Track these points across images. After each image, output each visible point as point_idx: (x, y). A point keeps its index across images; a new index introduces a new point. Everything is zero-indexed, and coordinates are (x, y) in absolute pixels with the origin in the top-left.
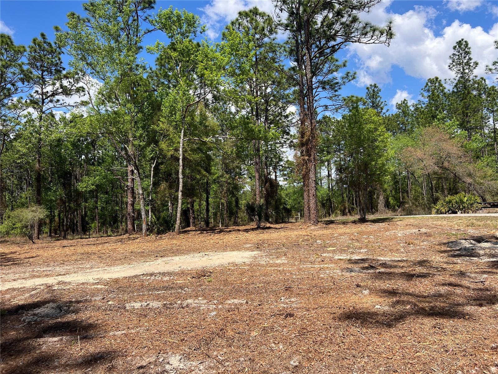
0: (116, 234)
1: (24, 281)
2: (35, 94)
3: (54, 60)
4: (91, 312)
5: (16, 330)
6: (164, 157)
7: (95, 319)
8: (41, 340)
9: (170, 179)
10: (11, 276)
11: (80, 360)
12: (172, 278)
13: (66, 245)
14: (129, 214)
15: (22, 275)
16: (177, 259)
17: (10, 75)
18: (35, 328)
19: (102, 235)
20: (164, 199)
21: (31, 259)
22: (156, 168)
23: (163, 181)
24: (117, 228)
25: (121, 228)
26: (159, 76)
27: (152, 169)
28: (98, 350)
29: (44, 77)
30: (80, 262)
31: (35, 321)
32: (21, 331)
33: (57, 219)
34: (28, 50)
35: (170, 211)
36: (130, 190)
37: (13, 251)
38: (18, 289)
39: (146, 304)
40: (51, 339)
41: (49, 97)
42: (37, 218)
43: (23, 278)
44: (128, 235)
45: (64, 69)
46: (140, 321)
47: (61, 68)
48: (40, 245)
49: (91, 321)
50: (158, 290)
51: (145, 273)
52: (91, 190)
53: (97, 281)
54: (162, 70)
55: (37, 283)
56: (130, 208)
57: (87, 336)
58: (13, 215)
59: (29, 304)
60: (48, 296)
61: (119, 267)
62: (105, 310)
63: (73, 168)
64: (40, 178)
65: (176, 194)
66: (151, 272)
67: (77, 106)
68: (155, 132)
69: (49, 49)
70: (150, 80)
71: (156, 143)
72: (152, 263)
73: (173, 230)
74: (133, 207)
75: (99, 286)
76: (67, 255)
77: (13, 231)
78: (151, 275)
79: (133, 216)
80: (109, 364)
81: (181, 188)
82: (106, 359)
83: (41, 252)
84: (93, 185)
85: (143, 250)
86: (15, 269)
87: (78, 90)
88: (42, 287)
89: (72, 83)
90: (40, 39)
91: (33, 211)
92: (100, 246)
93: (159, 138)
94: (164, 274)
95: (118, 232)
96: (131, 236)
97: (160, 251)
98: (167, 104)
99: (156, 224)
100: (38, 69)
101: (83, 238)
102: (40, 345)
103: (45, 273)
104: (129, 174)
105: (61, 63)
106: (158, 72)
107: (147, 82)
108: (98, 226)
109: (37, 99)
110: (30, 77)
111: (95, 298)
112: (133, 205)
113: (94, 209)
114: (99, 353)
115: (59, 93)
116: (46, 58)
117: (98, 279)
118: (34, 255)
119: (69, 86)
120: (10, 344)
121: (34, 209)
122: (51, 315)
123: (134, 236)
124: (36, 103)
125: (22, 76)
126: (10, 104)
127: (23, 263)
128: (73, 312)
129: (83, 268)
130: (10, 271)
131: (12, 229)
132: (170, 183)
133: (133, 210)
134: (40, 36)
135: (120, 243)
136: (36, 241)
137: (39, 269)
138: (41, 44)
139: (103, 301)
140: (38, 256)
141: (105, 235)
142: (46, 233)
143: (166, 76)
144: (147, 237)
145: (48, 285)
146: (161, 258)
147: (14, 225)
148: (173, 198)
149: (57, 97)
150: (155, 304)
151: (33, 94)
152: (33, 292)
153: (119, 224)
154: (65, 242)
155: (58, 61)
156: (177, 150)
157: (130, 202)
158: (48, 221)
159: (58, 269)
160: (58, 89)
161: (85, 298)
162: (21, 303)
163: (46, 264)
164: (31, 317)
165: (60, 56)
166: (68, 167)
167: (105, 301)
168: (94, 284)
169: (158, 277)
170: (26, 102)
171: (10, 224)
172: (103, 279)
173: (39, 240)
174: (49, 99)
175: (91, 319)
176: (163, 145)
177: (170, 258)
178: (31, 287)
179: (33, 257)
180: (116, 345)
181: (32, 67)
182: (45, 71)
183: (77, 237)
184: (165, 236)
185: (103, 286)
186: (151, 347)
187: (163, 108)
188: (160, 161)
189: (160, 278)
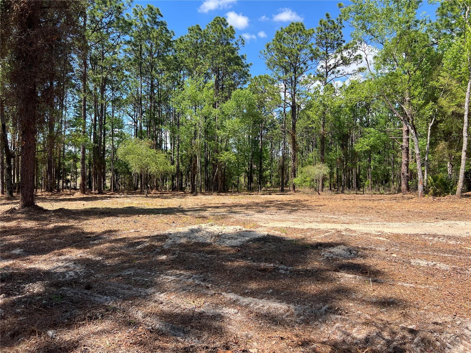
0: (388, 193)
1: (317, 224)
2: (321, 69)
3: (336, 35)
4: (377, 260)
5: (319, 261)
6: (444, 114)
7: (382, 267)
8: (339, 274)
9: (451, 138)
10: (308, 219)
11: (374, 300)
12: (459, 243)
13: (345, 198)
14: (403, 174)
15: (316, 219)
16: (462, 224)
17: (303, 56)
18: (332, 263)
19: (375, 192)
20: (443, 160)
21: (320, 207)
22: (434, 127)
23: (441, 141)
24: (389, 187)
25: (393, 187)
26: (440, 27)
27: (429, 128)
28: (389, 296)
29: (328, 52)
30: (360, 214)
31: (332, 257)
32: (323, 263)
33: (335, 175)
34: (316, 31)
35: (450, 172)
36: (405, 150)
37: (306, 199)
38: (316, 230)
39: (432, 264)
40: (346, 275)
41: (331, 69)
42: (322, 173)
43: (317, 222)
44: (402, 194)
45: (344, 42)
46: (427, 279)
47: (341, 41)
48: (324, 197)
49: (378, 268)
50: (445, 253)
51: (427, 233)
52: (365, 150)
53: (379, 234)
54: (444, 20)
55: (329, 227)
56: (404, 169)
57: (377, 280)
58: (305, 171)
59: (325, 243)
60: (338, 239)
61: (397, 224)
62: (391, 261)
63: (350, 131)
64: (323, 140)
65: (457, 154)
66: (433, 233)
67: (354, 74)
68: (434, 88)
69: (333, 26)
70: (429, 34)
71: (435, 100)
72: (433, 224)
73: (454, 193)
74: (407, 167)
75: (381, 238)
76: (348, 207)
77: (305, 184)
78: (434, 236)
79: (407, 176)
80: (403, 311)
81: (465, 147)
82: (399, 305)
83: (326, 202)
84: (367, 146)
85: (421, 211)
86: (309, 213)
87: (356, 59)
88: (333, 231)
89: (350, 53)
90: (325, 19)
91: (319, 168)
92: (376, 202)
93: (439, 94)
94: (449, 238)
95: (390, 191)
96: (405, 196)
97: (440, 213)
98: (450, 56)
99: (432, 185)
100: (323, 47)
101: (358, 194)
102: (338, 277)
103: (333, 220)
104: (404, 134)
105: (342, 36)
106: (439, 24)
107: (426, 37)
108: (371, 184)
109: (322, 73)
110: (317, 54)
111: (379, 248)
112: (407, 165)
113: (368, 168)
114: (390, 298)
115: (340, 64)
116: (330, 35)
117: (379, 231)
118: (322, 204)
119: (348, 56)
120: (316, 271)
121: (320, 166)
122: (343, 255)
123: (409, 196)
124: (322, 76)
125: (312, 55)
126: (302, 80)
127: (315, 210)
128: (362, 257)
129: (363, 220)
130: (307, 215)
131: (304, 182)
132: (450, 142)
133: (408, 170)
134: (325, 16)
135: (394, 201)
136: (320, 192)
137: (327, 216)
138: (326, 23)
139: (386, 252)
140: (325, 205)
141: (379, 193)
142: (328, 187)
143: (449, 25)
144: (423, 198)
145: (337, 230)
146: (442, 221)
147: (305, 178)
148: (453, 159)
149: (338, 68)
150: (443, 266)
151: (319, 69)
152: (327, 234)
153: (391, 183)
154: (344, 196)
155: (339, 36)
156: (460, 105)
157: (405, 162)
158: (328, 176)
159: (342, 218)
160: (339, 61)
161: (370, 247)
162: (319, 241)
163: (332, 212)
164: (329, 254)
165: (341, 31)
166: (346, 130)
167: (388, 252)
168: (376, 236)
169: (442, 240)
170: (314, 76)
171: (303, 178)
172: (384, 233)
173: (322, 192)
174: (331, 71)
175: (378, 266)
176: (443, 101)
177: (454, 222)
178: (325, 230)
179: (321, 206)
180: (406, 296)
181: (318, 46)
182: (328, 47)
183: (352, 192)
184: (444, 199)
185: (385, 239)
186: (445, 308)
187: (444, 61)
188: (438, 119)
189: (444, 241)
